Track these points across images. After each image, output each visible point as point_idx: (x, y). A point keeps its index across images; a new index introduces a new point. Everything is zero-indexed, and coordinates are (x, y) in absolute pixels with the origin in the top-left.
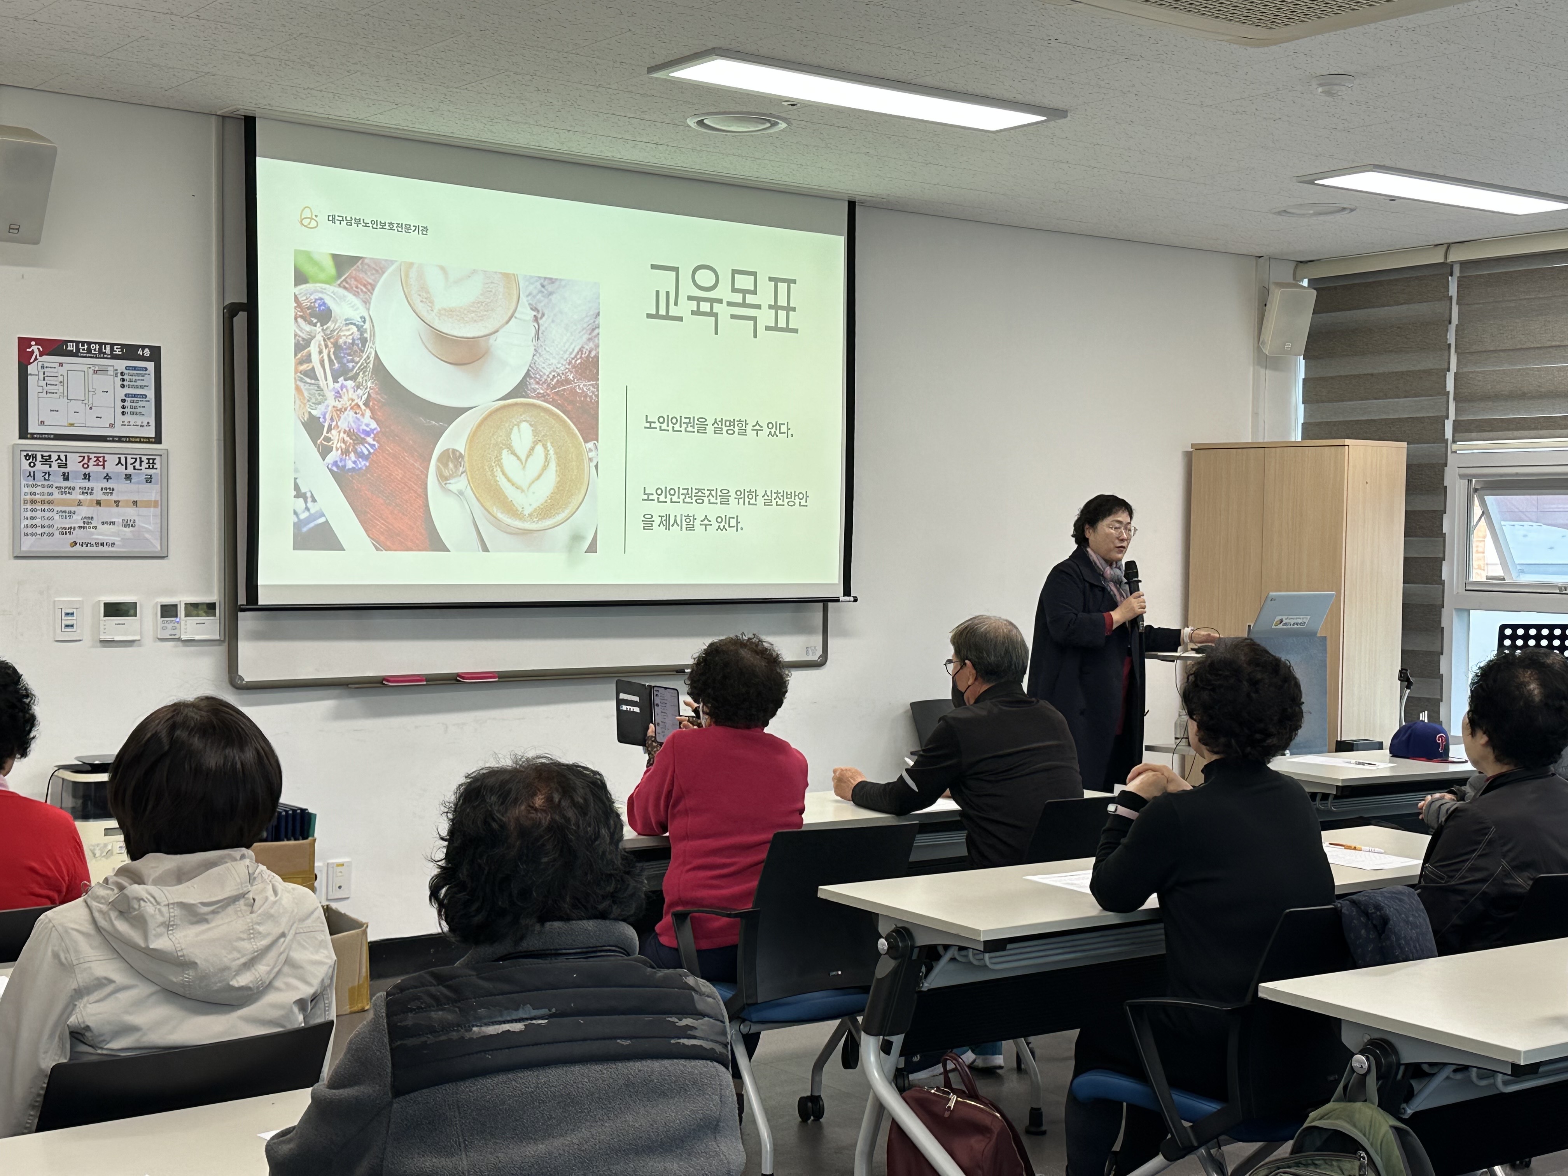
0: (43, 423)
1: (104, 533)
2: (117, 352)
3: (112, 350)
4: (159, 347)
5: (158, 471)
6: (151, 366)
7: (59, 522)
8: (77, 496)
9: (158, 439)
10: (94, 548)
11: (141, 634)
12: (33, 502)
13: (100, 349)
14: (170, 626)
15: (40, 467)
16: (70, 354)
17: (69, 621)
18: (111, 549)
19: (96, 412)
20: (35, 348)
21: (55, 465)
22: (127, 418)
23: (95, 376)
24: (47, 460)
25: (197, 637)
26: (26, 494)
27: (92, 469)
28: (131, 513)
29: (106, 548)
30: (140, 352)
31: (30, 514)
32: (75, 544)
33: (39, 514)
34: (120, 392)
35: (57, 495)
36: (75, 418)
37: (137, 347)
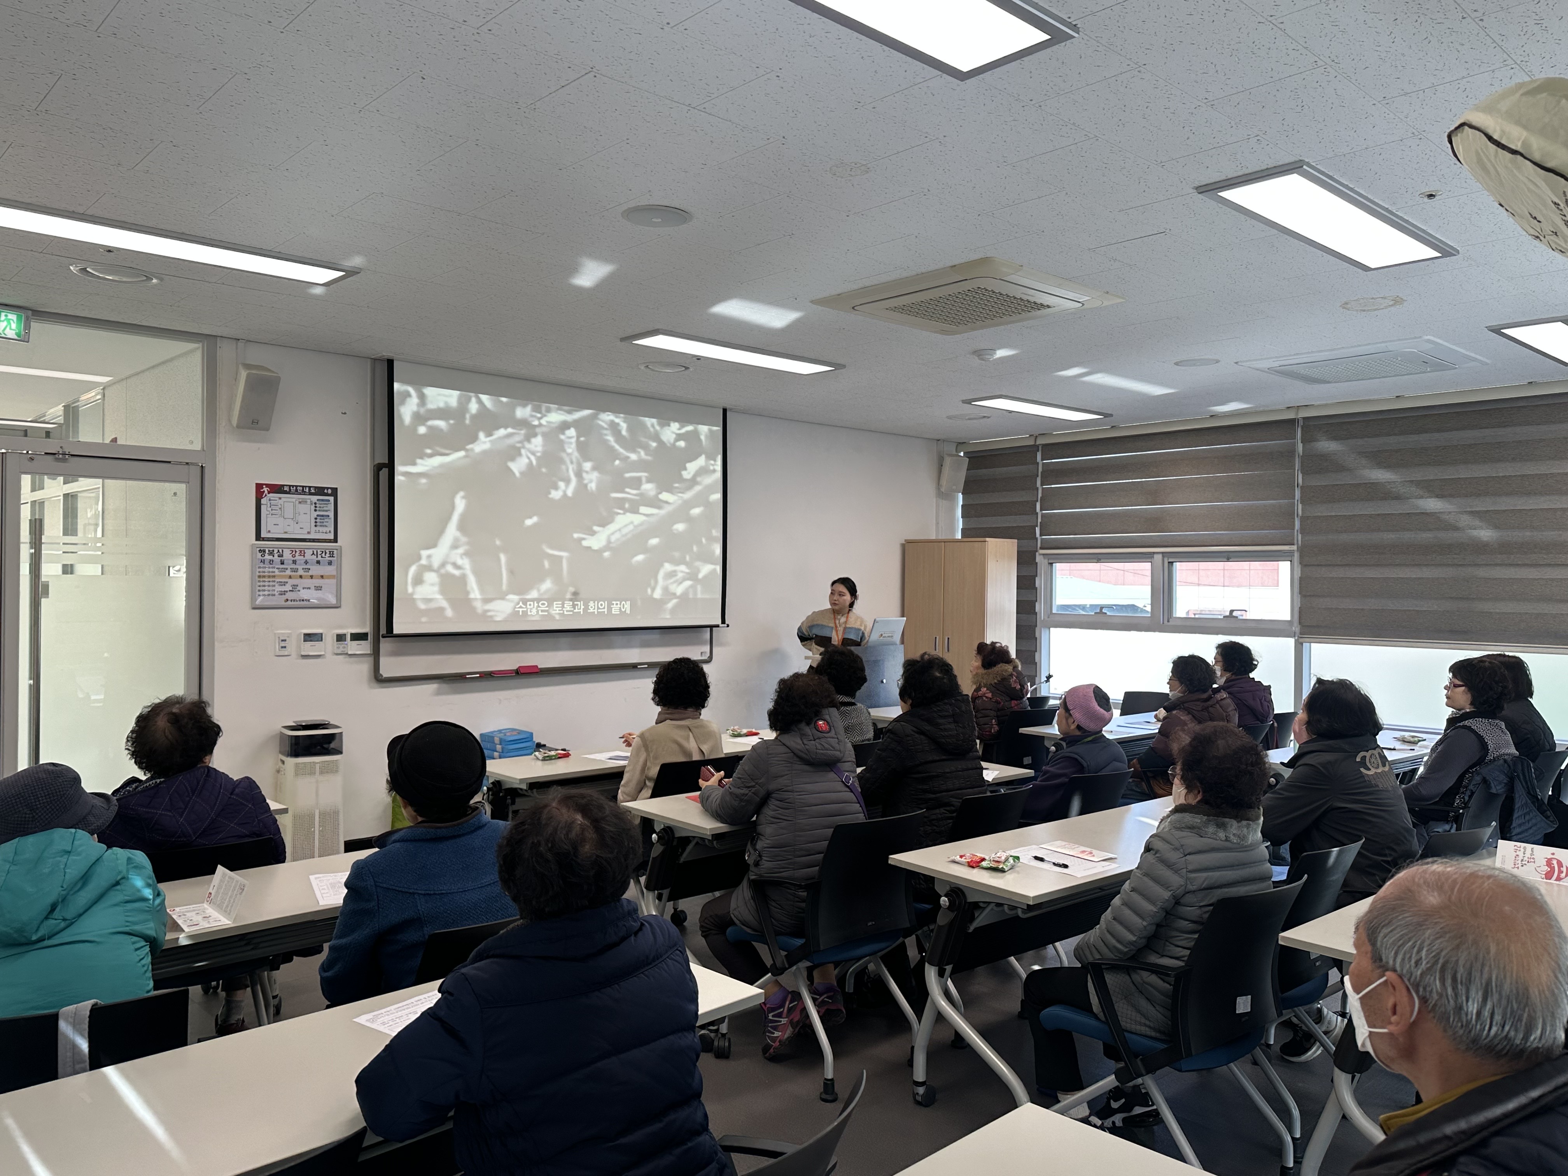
0: (269, 532)
1: (304, 594)
2: (313, 491)
3: (310, 490)
4: (336, 489)
5: (335, 558)
6: (332, 499)
7: (279, 588)
8: (288, 572)
9: (335, 540)
10: (298, 603)
11: (325, 651)
12: (263, 577)
13: (303, 489)
14: (341, 647)
15: (267, 557)
16: (285, 492)
17: (283, 644)
18: (307, 603)
19: (300, 525)
20: (265, 489)
21: (276, 555)
22: (318, 528)
23: (300, 505)
24: (271, 553)
25: (357, 653)
26: (259, 572)
27: (297, 557)
28: (319, 582)
29: (305, 602)
30: (326, 491)
31: (262, 584)
32: (287, 600)
33: (267, 584)
34: (315, 514)
35: (277, 573)
36: (288, 529)
37: (324, 488)
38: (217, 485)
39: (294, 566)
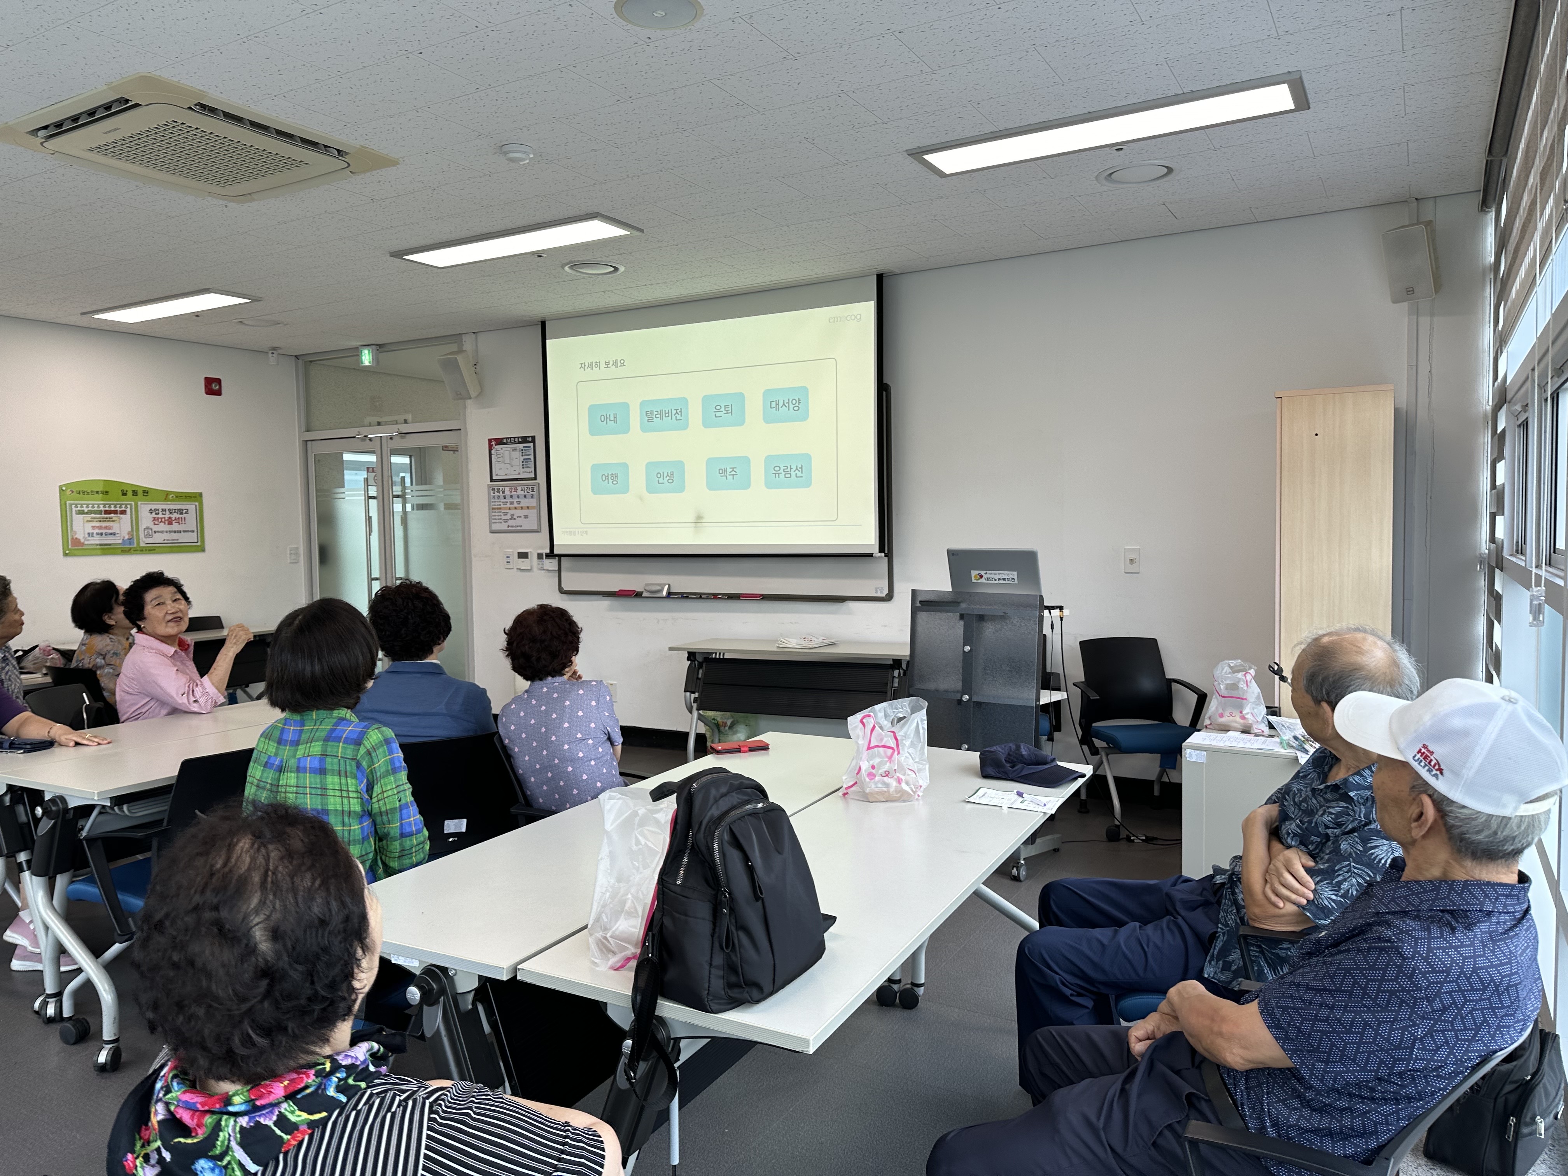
0: (497, 475)
1: (518, 522)
2: (520, 440)
3: (518, 440)
4: (535, 436)
5: (535, 493)
6: (531, 445)
7: (503, 517)
8: (508, 505)
9: (535, 478)
10: (515, 528)
11: (531, 567)
12: (495, 509)
13: (514, 440)
14: (540, 563)
15: (497, 494)
16: (505, 444)
17: (508, 560)
19: (514, 468)
20: (494, 443)
21: (501, 492)
22: (525, 470)
23: (514, 453)
24: (498, 491)
25: (550, 569)
26: (493, 505)
27: (513, 493)
28: (525, 512)
29: (519, 528)
30: (528, 439)
31: (494, 514)
32: (509, 526)
33: (497, 514)
34: (522, 458)
35: (502, 506)
36: (508, 472)
37: (525, 438)
39: (512, 500)
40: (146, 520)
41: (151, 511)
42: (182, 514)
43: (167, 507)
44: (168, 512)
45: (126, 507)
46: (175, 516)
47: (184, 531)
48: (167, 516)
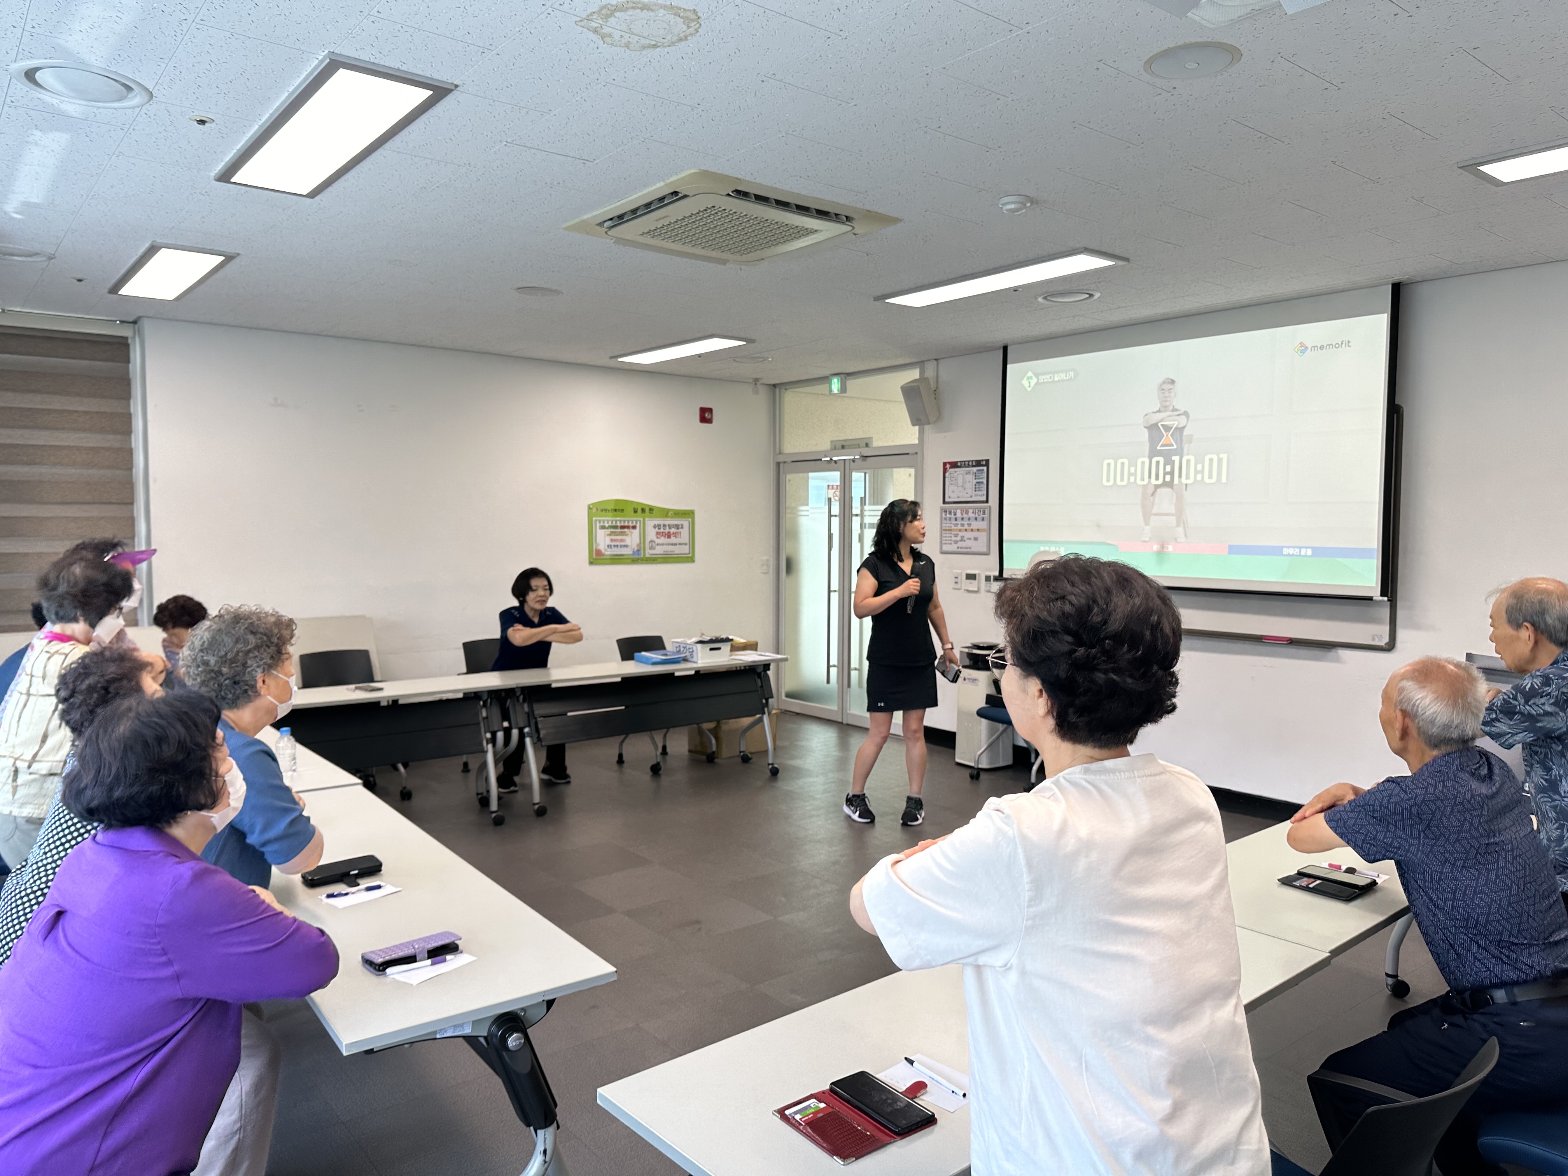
0: (950, 497)
1: (968, 543)
2: (974, 464)
3: (972, 463)
4: (988, 460)
5: (986, 516)
6: (985, 468)
7: (953, 538)
8: (959, 527)
9: (987, 501)
10: (964, 550)
11: (979, 588)
12: (946, 530)
13: (968, 463)
14: (988, 585)
15: (948, 516)
16: (959, 467)
17: (956, 580)
19: (967, 491)
20: (948, 466)
21: (953, 514)
22: (977, 493)
23: (967, 476)
24: (950, 513)
26: (944, 527)
27: (965, 515)
28: (976, 534)
29: (969, 550)
30: (982, 463)
31: (944, 535)
32: (959, 547)
33: (948, 535)
34: (975, 481)
35: (953, 527)
36: (960, 495)
37: (980, 461)
38: (925, 467)
39: (963, 522)
40: (651, 534)
41: (655, 527)
42: (678, 528)
43: (667, 523)
44: (667, 527)
45: (636, 523)
46: (673, 530)
47: (680, 544)
48: (667, 530)
